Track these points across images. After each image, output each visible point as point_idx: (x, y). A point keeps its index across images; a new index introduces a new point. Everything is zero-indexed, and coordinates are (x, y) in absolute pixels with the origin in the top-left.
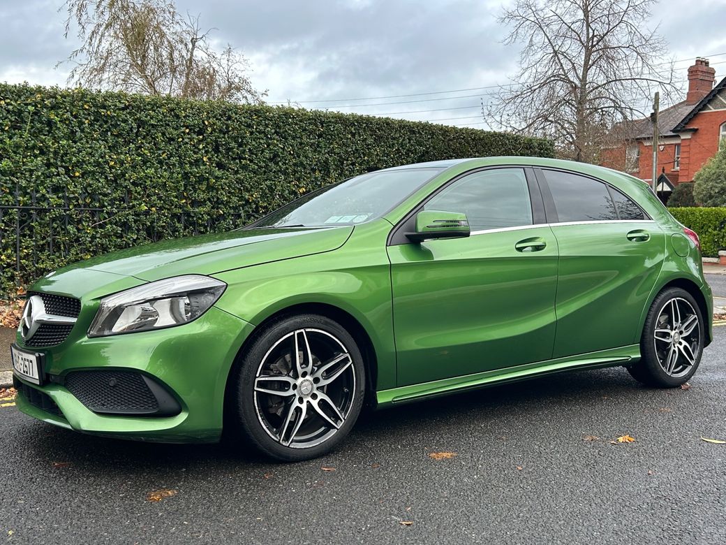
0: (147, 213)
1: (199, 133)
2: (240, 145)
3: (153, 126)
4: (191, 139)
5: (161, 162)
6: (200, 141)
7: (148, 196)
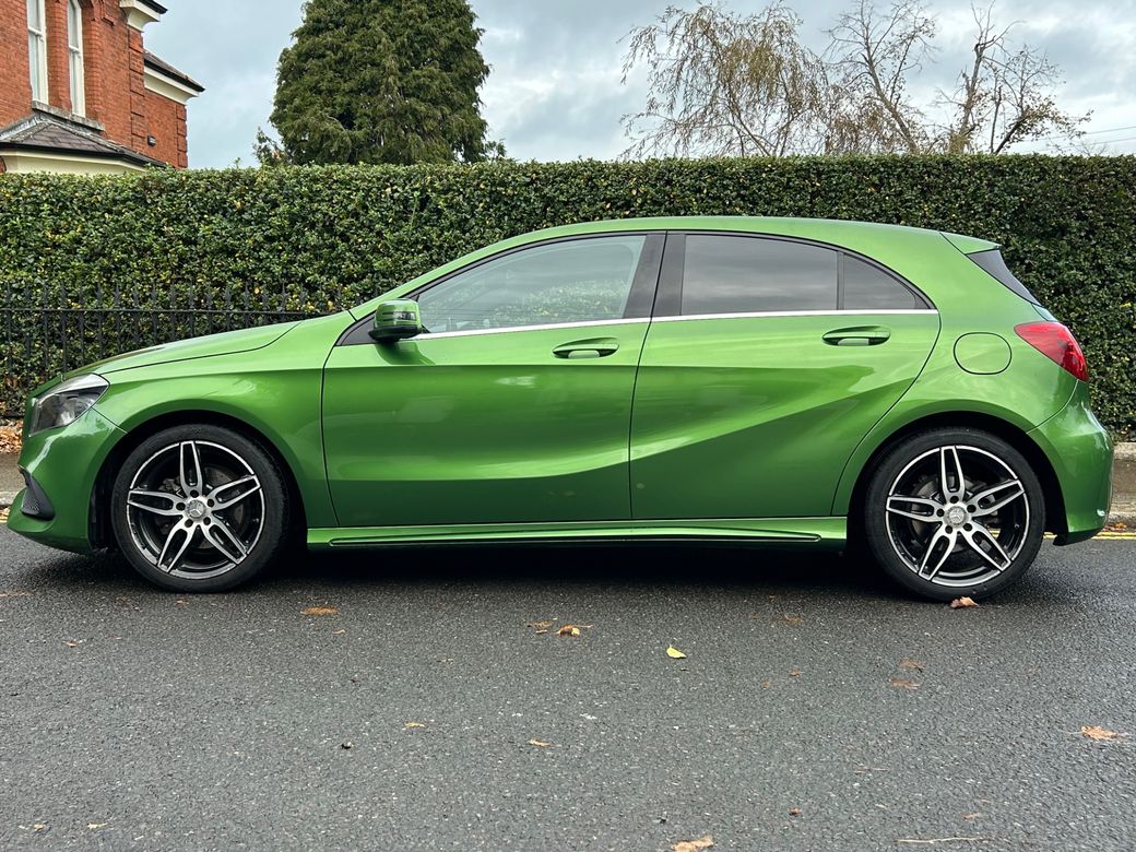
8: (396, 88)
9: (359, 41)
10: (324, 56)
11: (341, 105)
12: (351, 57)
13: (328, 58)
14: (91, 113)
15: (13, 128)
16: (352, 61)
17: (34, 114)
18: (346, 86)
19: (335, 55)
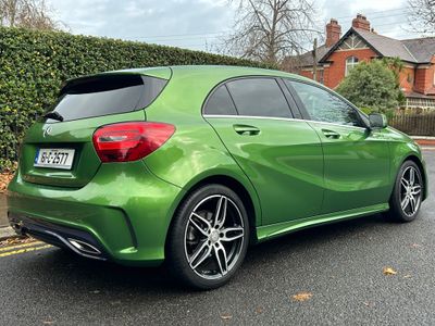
0: (10, 113)
1: (47, 55)
2: (77, 64)
3: (12, 49)
4: (42, 59)
5: (19, 76)
6: (48, 61)
7: (11, 101)
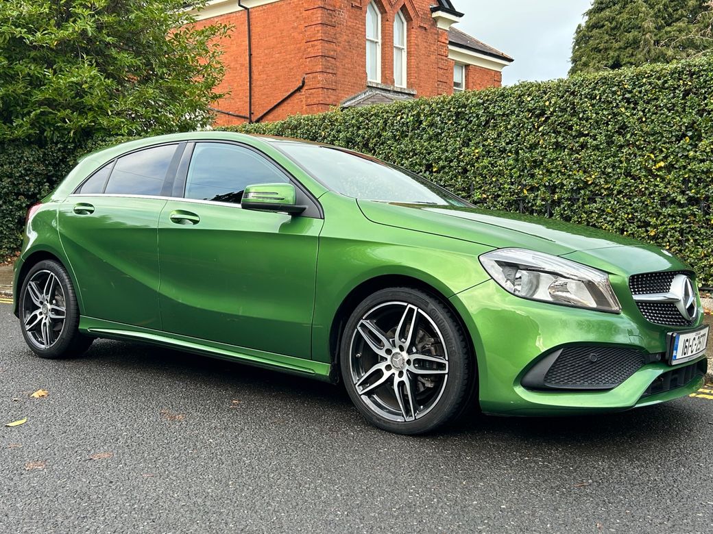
8: (652, 42)
9: (628, 13)
10: (603, 26)
11: (613, 57)
12: (621, 24)
13: (606, 27)
14: (410, 85)
15: (354, 98)
16: (622, 28)
17: (368, 89)
18: (616, 45)
19: (611, 23)
